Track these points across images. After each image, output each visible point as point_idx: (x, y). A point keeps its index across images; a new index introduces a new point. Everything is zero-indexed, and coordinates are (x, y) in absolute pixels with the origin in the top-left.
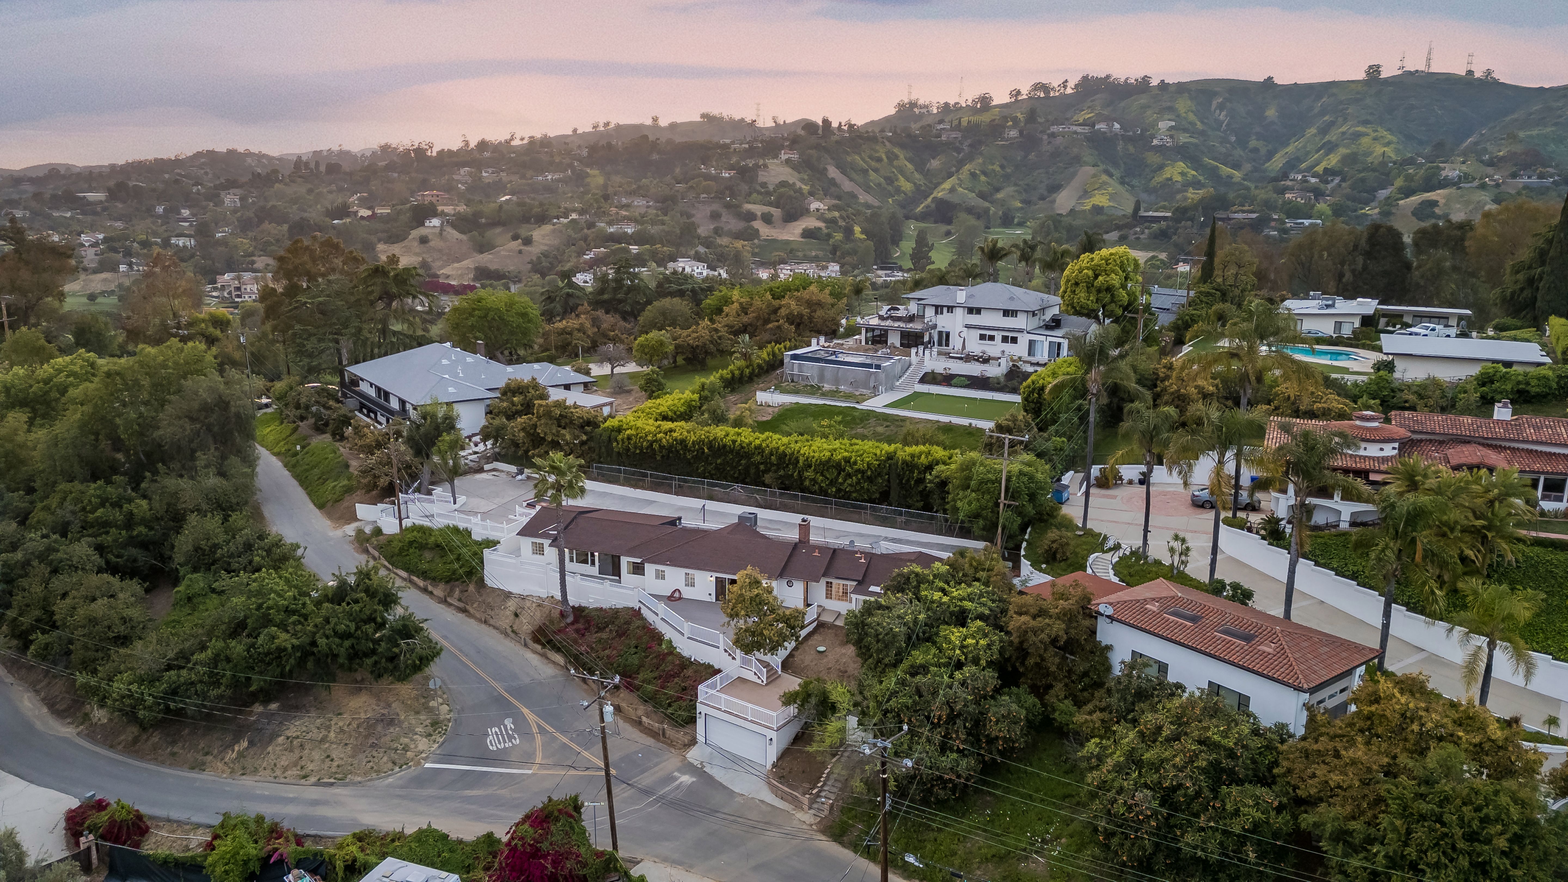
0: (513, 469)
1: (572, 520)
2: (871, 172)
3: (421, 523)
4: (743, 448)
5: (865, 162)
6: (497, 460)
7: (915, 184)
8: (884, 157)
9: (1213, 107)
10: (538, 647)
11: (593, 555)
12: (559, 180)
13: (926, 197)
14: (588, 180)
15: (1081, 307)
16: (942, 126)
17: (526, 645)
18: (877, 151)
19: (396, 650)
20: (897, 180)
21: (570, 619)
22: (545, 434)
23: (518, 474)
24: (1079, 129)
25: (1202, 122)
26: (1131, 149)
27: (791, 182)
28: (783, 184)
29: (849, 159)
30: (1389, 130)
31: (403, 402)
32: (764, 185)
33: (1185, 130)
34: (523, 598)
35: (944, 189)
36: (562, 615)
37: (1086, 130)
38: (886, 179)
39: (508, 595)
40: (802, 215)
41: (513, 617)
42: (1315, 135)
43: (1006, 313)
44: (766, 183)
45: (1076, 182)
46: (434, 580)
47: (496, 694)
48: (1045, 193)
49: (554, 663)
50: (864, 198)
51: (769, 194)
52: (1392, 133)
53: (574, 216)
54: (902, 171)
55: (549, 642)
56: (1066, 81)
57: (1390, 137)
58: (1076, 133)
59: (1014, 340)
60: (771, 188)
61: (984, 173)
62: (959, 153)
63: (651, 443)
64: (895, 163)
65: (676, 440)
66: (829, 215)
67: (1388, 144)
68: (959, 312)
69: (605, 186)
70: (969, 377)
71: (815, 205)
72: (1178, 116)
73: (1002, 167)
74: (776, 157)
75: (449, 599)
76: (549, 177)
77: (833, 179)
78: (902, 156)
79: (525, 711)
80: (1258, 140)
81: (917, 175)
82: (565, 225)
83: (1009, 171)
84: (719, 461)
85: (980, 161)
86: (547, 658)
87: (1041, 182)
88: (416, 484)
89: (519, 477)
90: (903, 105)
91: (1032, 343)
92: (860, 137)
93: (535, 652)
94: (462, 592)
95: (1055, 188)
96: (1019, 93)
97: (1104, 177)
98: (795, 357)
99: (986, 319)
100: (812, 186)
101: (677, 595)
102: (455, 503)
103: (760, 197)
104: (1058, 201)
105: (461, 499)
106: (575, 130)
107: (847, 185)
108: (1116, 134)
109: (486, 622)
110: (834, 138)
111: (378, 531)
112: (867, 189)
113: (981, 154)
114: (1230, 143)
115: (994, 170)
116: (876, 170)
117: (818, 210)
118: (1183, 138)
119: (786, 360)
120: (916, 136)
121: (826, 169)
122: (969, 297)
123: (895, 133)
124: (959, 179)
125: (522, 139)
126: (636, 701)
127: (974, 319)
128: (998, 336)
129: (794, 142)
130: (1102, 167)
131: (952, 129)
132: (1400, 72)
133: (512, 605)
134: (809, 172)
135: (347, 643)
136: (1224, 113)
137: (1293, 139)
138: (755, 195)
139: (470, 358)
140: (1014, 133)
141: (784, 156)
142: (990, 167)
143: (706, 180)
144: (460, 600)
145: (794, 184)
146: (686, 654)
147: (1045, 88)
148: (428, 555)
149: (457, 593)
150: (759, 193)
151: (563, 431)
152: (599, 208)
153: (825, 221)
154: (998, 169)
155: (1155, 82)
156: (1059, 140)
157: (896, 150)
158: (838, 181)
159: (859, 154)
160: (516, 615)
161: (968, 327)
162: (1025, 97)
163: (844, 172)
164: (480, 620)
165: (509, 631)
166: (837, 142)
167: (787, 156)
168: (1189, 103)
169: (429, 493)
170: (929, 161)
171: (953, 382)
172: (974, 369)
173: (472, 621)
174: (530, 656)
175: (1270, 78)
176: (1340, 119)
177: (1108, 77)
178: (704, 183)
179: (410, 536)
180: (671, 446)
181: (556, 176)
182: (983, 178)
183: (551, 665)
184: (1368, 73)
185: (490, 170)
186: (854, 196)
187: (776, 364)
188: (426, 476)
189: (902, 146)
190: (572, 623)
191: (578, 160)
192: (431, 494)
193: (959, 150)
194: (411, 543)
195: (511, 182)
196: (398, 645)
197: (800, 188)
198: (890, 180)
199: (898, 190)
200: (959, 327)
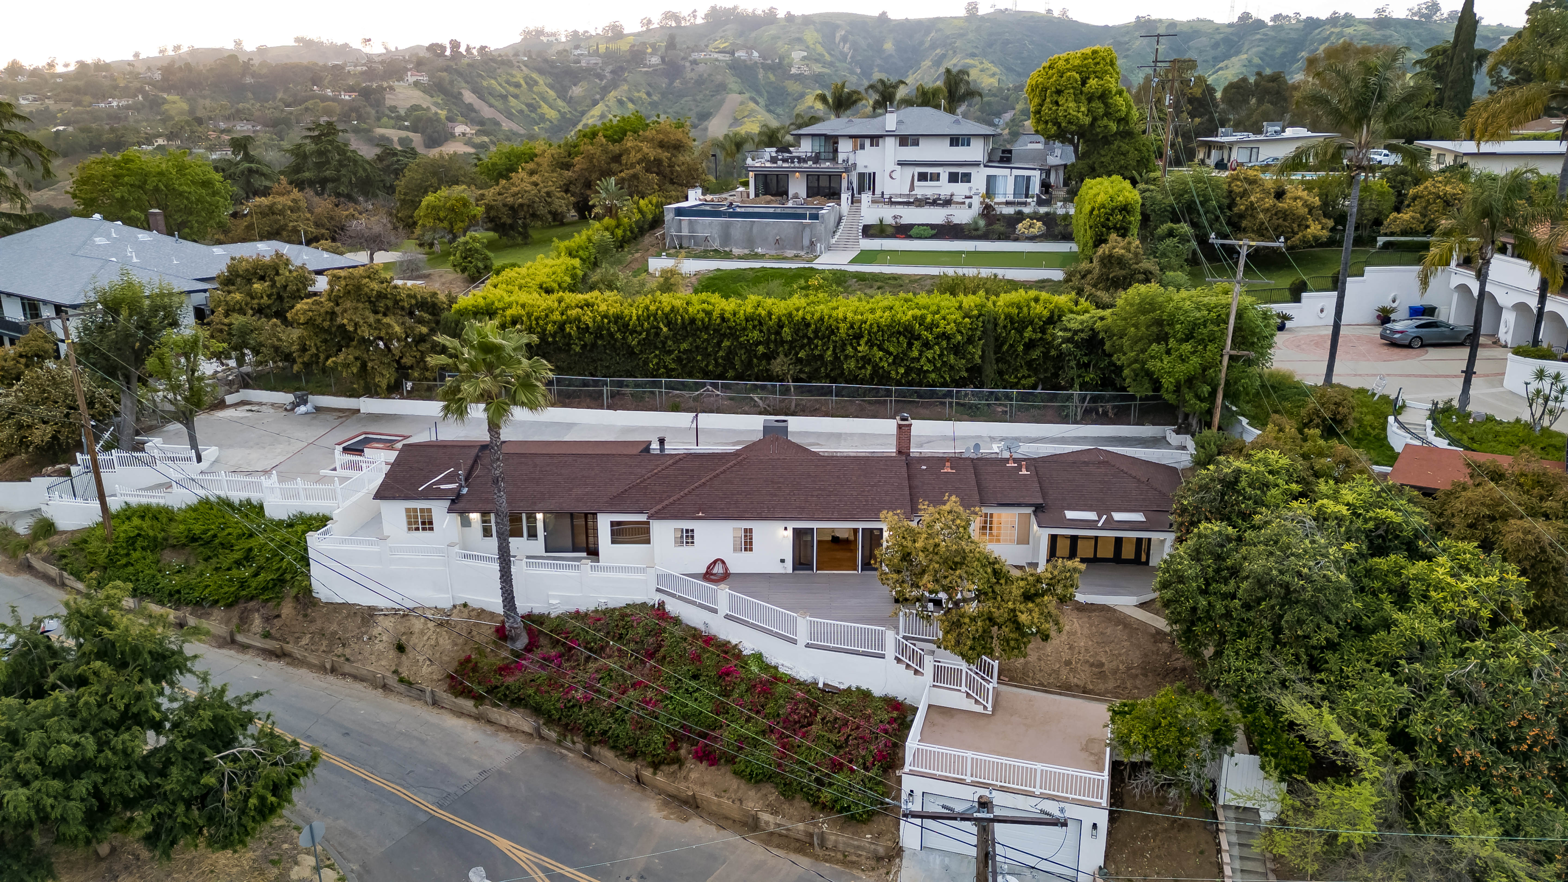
0: (287, 398)
1: (475, 462)
2: (510, 98)
3: (144, 501)
4: (723, 319)
5: (503, 87)
6: (246, 386)
7: (559, 111)
8: (522, 82)
9: (837, 40)
10: (468, 704)
11: (532, 518)
12: (128, 107)
13: (575, 125)
14: (166, 107)
15: (1070, 122)
16: (578, 52)
17: (435, 703)
18: (513, 76)
19: (209, 780)
20: (540, 107)
21: (522, 642)
22: (356, 325)
23: (295, 405)
24: (720, 56)
25: (830, 54)
26: (772, 78)
27: (424, 106)
28: (415, 108)
29: (485, 83)
30: (992, 62)
31: (31, 306)
32: (393, 109)
33: (817, 61)
34: (404, 615)
35: (592, 117)
36: (502, 633)
37: (727, 57)
38: (529, 105)
39: (369, 615)
40: (446, 140)
41: (392, 654)
42: (930, 67)
43: (955, 141)
44: (395, 107)
45: (726, 109)
46: (200, 605)
47: (423, 818)
48: (696, 121)
49: (507, 729)
50: (507, 125)
51: (399, 118)
52: (996, 65)
53: (160, 141)
54: (544, 99)
55: (492, 690)
56: (695, 11)
57: (994, 69)
58: (717, 60)
59: (967, 178)
60: (402, 113)
61: (631, 100)
62: (601, 80)
63: (562, 326)
64: (535, 89)
65: (605, 316)
66: (477, 140)
67: (993, 75)
68: (890, 144)
69: (192, 112)
70: (932, 226)
71: (459, 129)
72: (808, 47)
73: (649, 94)
74: (401, 79)
75: (240, 638)
76: (115, 104)
77: (471, 104)
78: (541, 82)
79: (503, 844)
80: (880, 71)
81: (560, 103)
82: (151, 152)
83: (655, 98)
84: (684, 346)
85: (626, 87)
86: (489, 722)
87: (690, 110)
88: (107, 435)
89: (302, 409)
90: (529, 33)
91: (991, 180)
92: (493, 60)
93: (460, 714)
94: (267, 619)
95: (705, 116)
96: (649, 22)
97: (752, 105)
98: (680, 212)
99: (927, 151)
100: (449, 110)
101: (718, 569)
102: (199, 459)
103: (392, 122)
104: (710, 129)
105: (210, 453)
106: (137, 55)
107: (487, 112)
108: (756, 63)
109: (333, 670)
110: (465, 61)
111: (46, 528)
112: (510, 116)
113: (625, 80)
114: (856, 74)
115: (640, 98)
116: (516, 97)
117: (464, 134)
118: (817, 68)
119: (669, 217)
120: (553, 62)
121: (460, 94)
122: (900, 122)
123: (530, 57)
124: (607, 106)
125: (66, 65)
126: (734, 783)
127: (910, 153)
128: (944, 173)
129: (419, 64)
130: (747, 95)
131: (590, 55)
132: (992, 10)
133: (385, 629)
134: (442, 96)
135: (81, 787)
136: (847, 46)
137: (911, 72)
138: (385, 119)
139: (143, 236)
140: (655, 60)
141: (411, 78)
142: (636, 94)
143: (323, 101)
144: (267, 635)
145: (428, 108)
146: (804, 674)
147: (675, 17)
148: (174, 560)
149: (257, 622)
150: (389, 117)
151: (386, 320)
152: (192, 132)
153: (474, 146)
154: (644, 96)
155: (781, 14)
156: (701, 68)
157: (535, 76)
158: (476, 106)
159: (495, 79)
160: (401, 648)
161: (901, 164)
162: (656, 26)
163: (481, 97)
164: (322, 669)
165: (392, 681)
166: (469, 65)
167: (415, 79)
168: (815, 34)
169: (139, 447)
170: (570, 87)
171: (912, 233)
172: (936, 216)
173: (303, 672)
174: (452, 722)
175: (884, 13)
176: (950, 52)
177: (735, 8)
178: (322, 105)
179: (126, 529)
180: (600, 328)
181: (123, 103)
182: (631, 106)
183: (502, 735)
184: (968, 11)
185: (30, 97)
186: (497, 124)
187: (657, 222)
188: (127, 418)
189: (541, 72)
190: (529, 649)
191: (149, 84)
192: (143, 450)
193: (601, 77)
194: (131, 542)
195: (61, 111)
196: (208, 767)
197: (436, 113)
198: (532, 107)
199: (542, 118)
200: (890, 165)
